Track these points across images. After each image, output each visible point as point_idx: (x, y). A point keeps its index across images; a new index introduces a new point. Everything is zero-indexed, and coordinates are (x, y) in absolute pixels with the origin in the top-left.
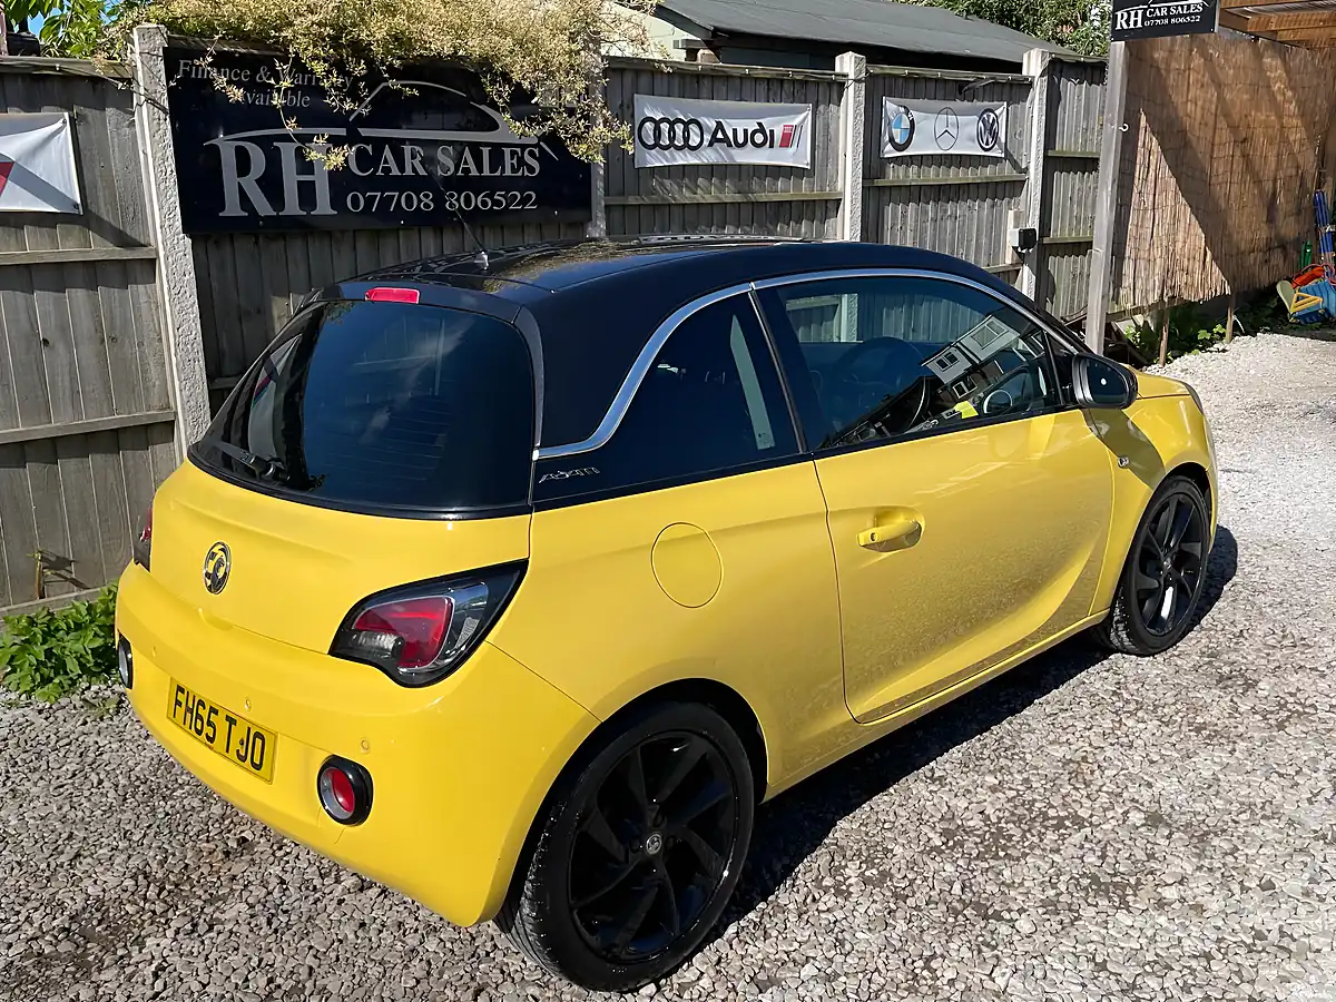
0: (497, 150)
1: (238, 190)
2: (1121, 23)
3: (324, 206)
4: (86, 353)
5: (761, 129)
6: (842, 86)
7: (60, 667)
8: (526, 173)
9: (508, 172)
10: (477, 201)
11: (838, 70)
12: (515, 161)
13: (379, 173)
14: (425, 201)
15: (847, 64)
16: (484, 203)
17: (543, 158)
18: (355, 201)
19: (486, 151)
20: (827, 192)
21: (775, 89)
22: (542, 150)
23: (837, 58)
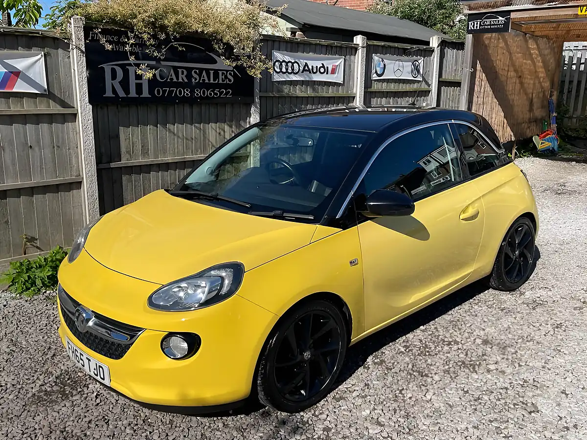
0: (216, 72)
1: (111, 86)
2: (471, 27)
3: (146, 94)
4: (47, 152)
5: (323, 66)
6: (356, 49)
7: (33, 283)
8: (228, 82)
9: (221, 82)
10: (208, 93)
11: (355, 42)
12: (223, 77)
13: (169, 80)
14: (187, 93)
15: (358, 40)
16: (211, 94)
17: (235, 76)
18: (158, 91)
19: (212, 72)
20: (349, 94)
21: (330, 50)
22: (234, 73)
23: (355, 38)
